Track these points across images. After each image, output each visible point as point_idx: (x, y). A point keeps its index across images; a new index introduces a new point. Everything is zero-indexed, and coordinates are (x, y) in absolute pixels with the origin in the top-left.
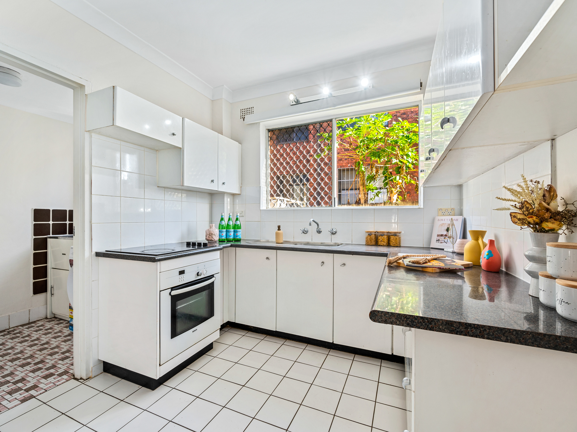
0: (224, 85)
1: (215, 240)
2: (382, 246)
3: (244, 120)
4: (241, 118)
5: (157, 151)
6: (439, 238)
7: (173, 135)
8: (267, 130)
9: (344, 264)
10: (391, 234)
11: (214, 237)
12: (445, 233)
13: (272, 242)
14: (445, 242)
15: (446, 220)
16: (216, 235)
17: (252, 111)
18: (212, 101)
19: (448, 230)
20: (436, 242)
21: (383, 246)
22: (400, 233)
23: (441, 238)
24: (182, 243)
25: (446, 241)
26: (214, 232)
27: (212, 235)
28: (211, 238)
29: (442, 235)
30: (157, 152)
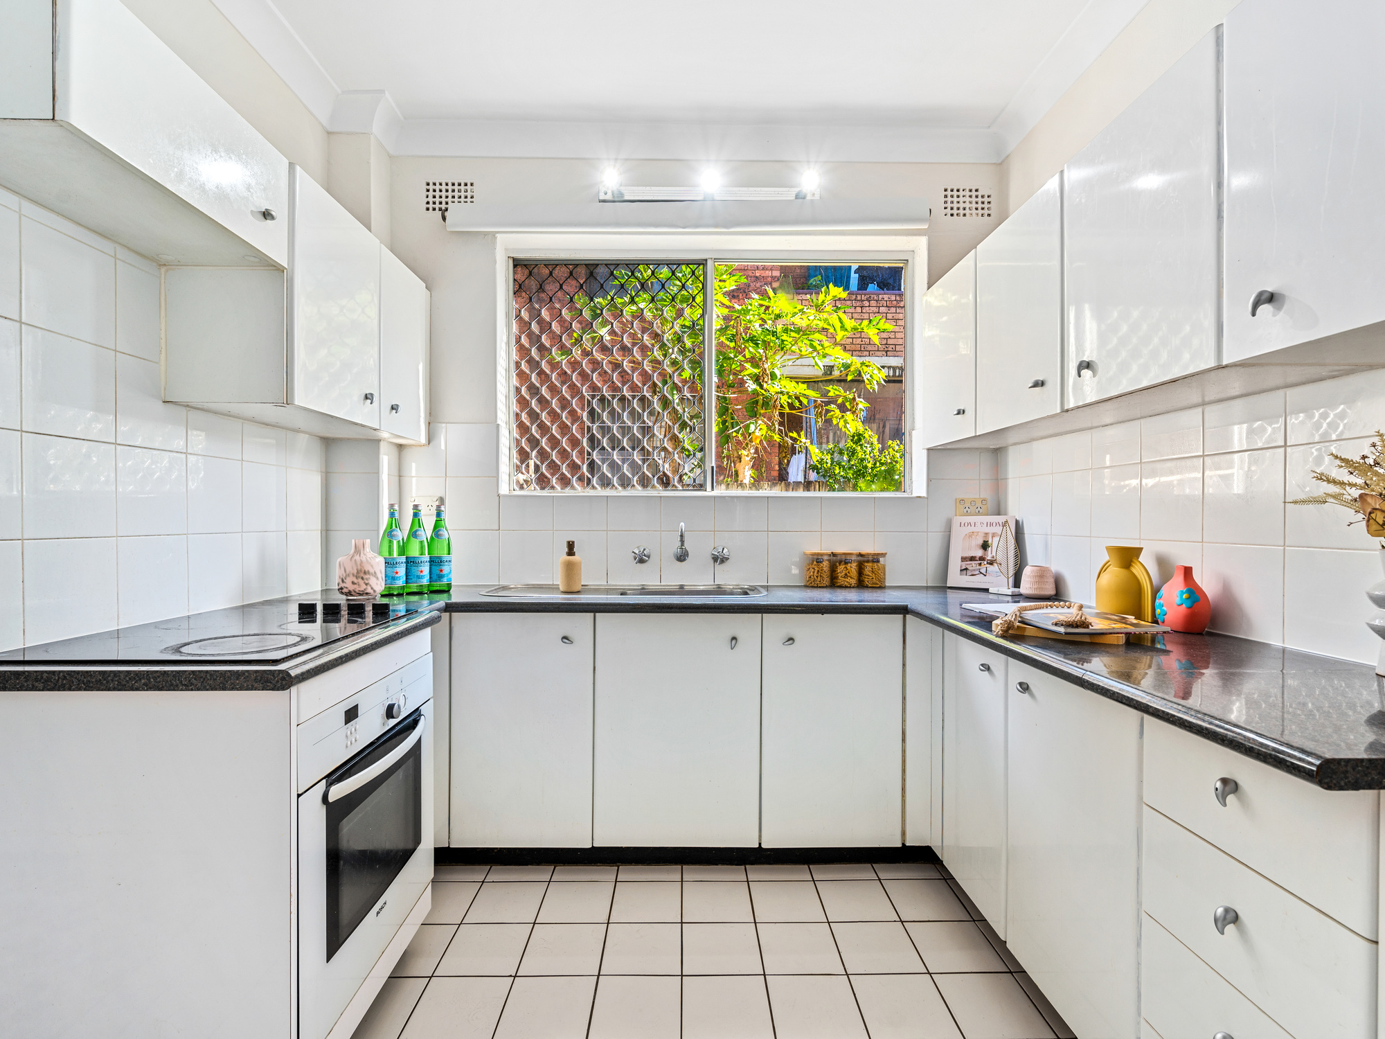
0: (386, 92)
1: (374, 591)
2: (846, 587)
3: (444, 218)
4: (428, 209)
5: (161, 265)
6: (967, 564)
7: (263, 218)
8: (511, 262)
9: (791, 639)
10: (866, 559)
11: (373, 581)
12: (979, 553)
13: (551, 588)
14: (981, 573)
15: (978, 524)
16: (379, 575)
17: (469, 194)
18: (329, 133)
19: (985, 546)
20: (961, 575)
21: (850, 587)
22: (883, 555)
23: (971, 564)
24: (243, 606)
25: (983, 571)
26: (372, 566)
27: (365, 577)
28: (363, 587)
29: (972, 559)
30: (163, 270)
